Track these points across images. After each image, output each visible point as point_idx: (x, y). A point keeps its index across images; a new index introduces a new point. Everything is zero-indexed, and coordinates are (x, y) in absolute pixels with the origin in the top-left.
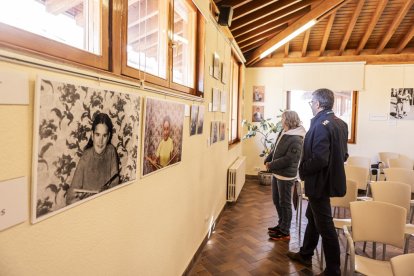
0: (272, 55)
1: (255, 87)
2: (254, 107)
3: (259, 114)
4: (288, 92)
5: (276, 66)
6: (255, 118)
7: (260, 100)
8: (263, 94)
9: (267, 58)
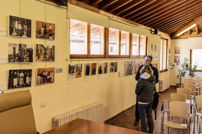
0: (183, 34)
2: (175, 56)
3: (177, 59)
4: (191, 50)
6: (175, 61)
7: (178, 53)
8: (179, 51)
9: (181, 35)
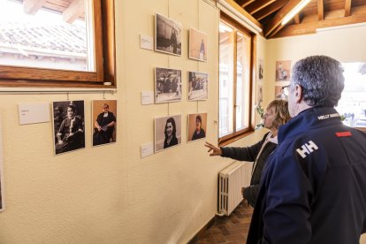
1: (278, 63)
5: (307, 33)
7: (285, 78)
8: (288, 72)
